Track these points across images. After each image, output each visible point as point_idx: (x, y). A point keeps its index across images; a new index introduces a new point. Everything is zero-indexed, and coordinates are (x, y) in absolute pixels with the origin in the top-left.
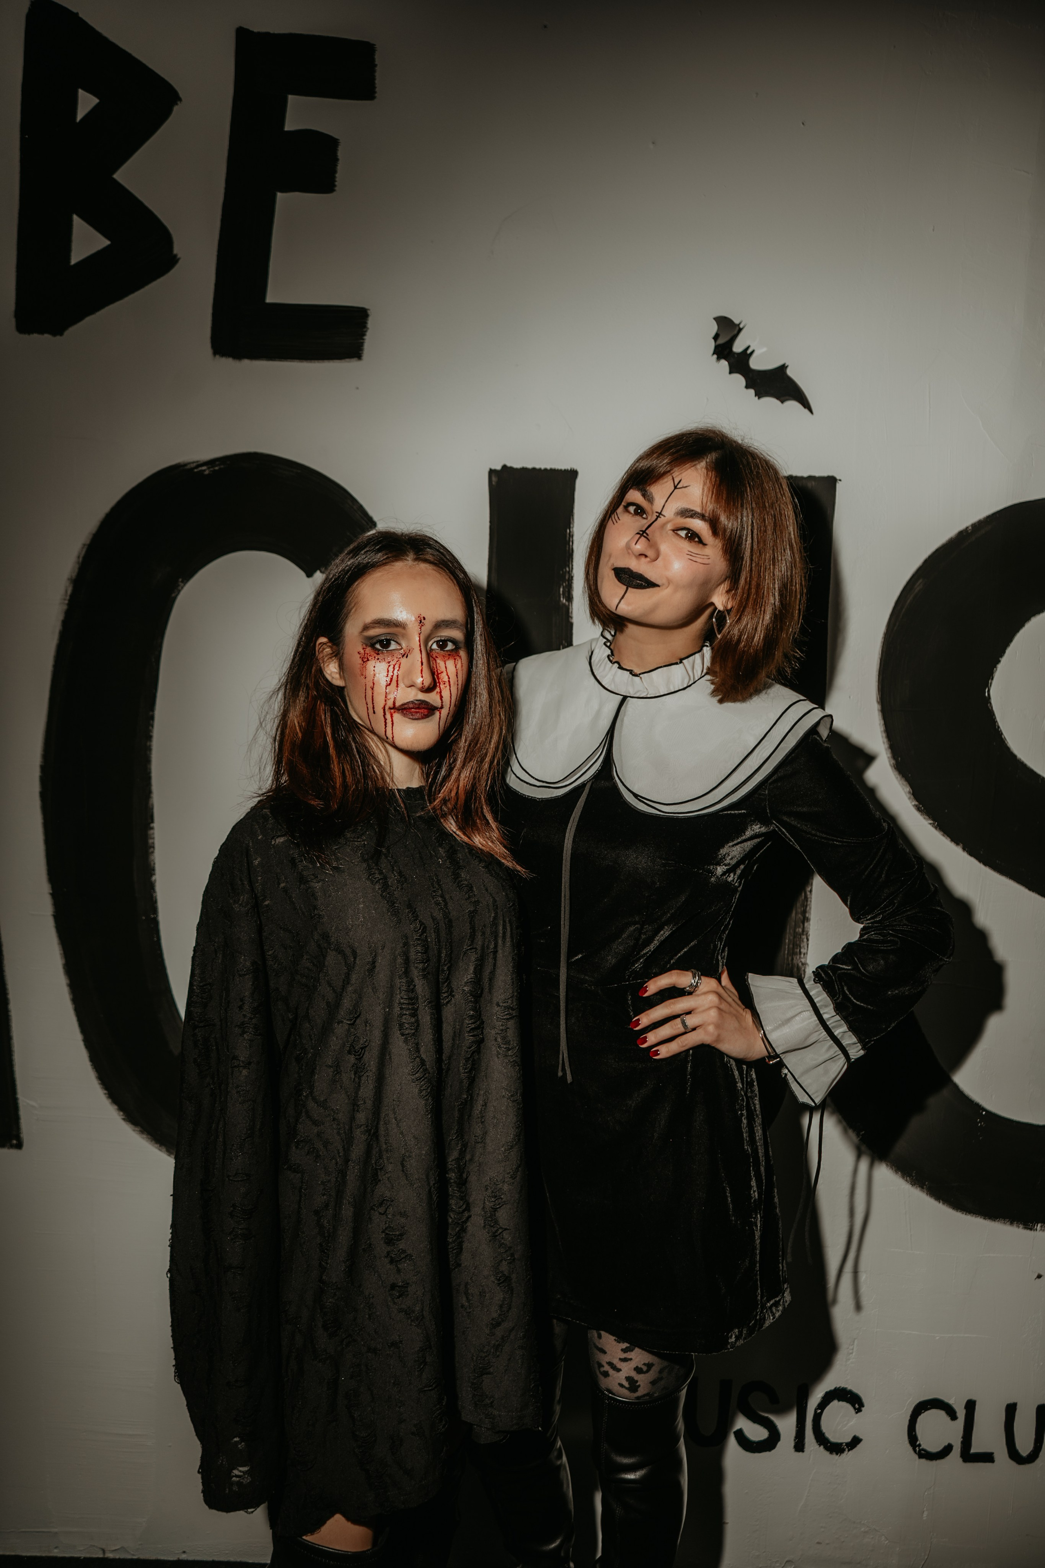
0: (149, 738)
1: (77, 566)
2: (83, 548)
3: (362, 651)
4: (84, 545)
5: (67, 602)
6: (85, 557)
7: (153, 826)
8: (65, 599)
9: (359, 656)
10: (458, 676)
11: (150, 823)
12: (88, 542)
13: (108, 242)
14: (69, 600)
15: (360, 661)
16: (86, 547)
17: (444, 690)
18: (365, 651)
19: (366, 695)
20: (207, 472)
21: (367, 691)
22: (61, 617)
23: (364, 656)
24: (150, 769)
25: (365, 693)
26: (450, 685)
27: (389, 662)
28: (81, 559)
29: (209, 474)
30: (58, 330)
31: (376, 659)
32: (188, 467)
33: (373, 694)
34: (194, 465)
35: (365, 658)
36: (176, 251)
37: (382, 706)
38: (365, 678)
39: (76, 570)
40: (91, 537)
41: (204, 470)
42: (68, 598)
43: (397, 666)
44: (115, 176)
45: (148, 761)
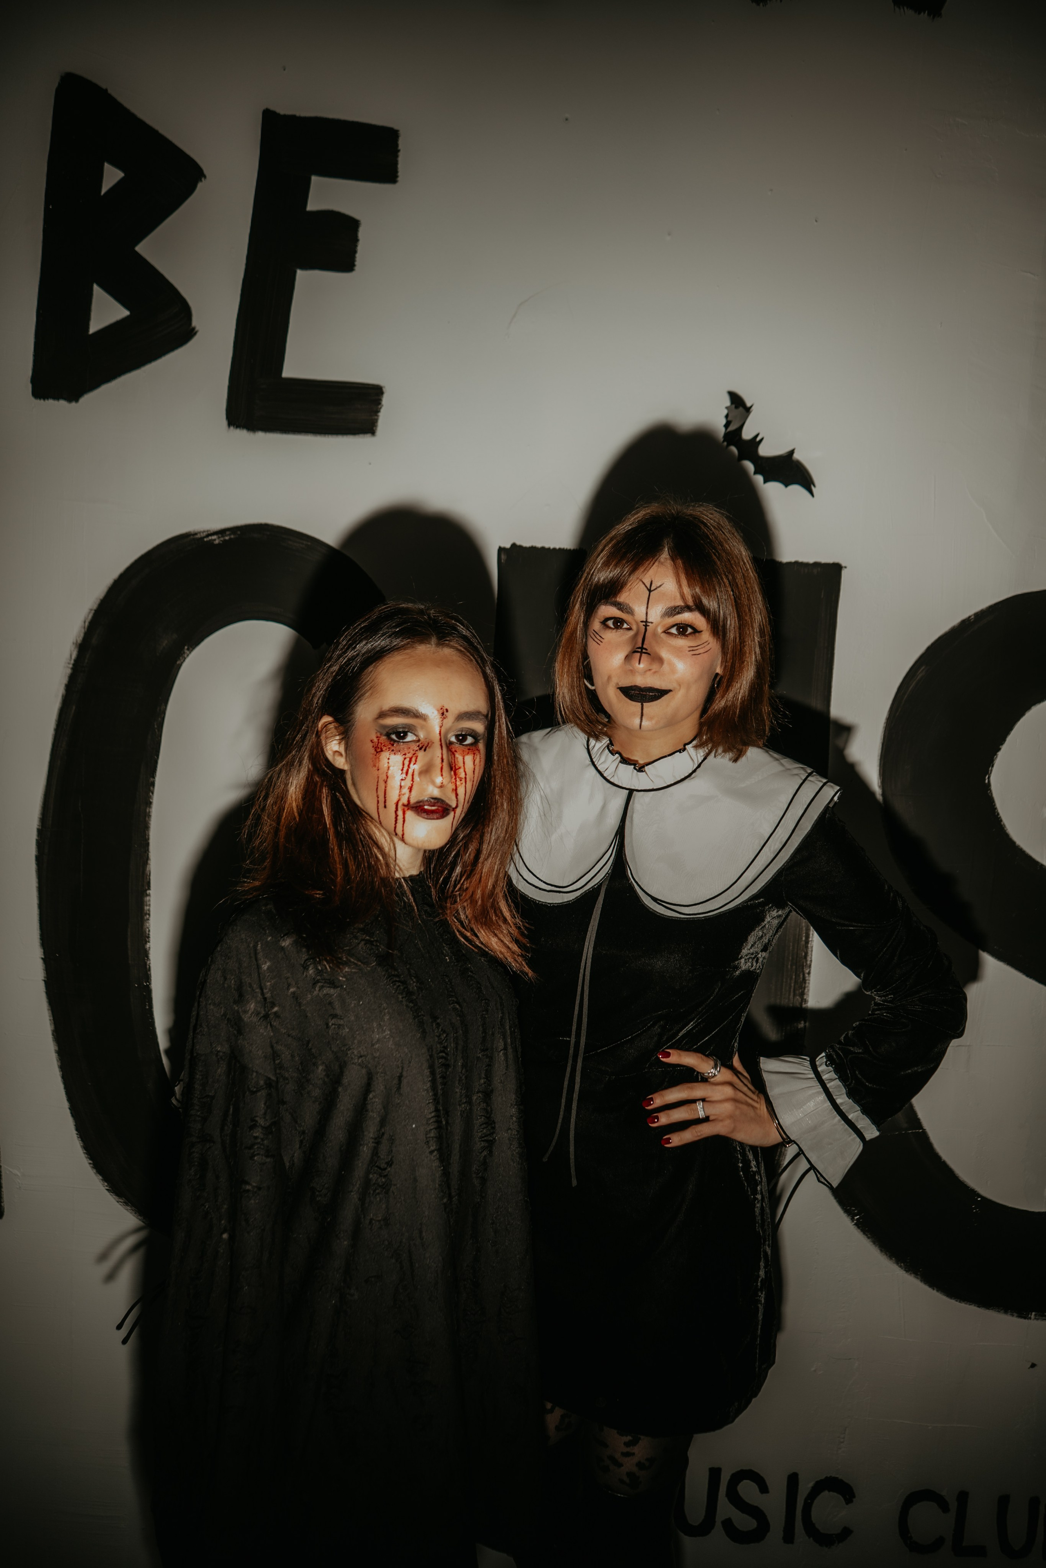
0: (149, 804)
1: (83, 631)
2: (89, 613)
3: (376, 740)
4: (91, 610)
5: (71, 666)
6: (91, 623)
7: (149, 893)
8: (69, 663)
9: (371, 745)
10: (475, 772)
11: (146, 890)
12: (95, 607)
13: (126, 313)
14: (74, 665)
15: (373, 751)
16: (93, 612)
17: (460, 787)
18: (378, 740)
19: (377, 788)
20: (217, 542)
21: (379, 784)
22: (65, 680)
23: (378, 745)
24: (149, 835)
25: (377, 785)
26: (466, 782)
27: (405, 754)
28: (87, 624)
29: (219, 544)
30: (73, 396)
31: (391, 750)
32: (198, 536)
33: (386, 787)
34: (205, 534)
35: (379, 748)
36: (194, 323)
37: (395, 801)
38: (378, 770)
39: (82, 635)
40: (98, 602)
41: (215, 540)
42: (72, 662)
43: (413, 760)
44: (138, 248)
45: (146, 827)
